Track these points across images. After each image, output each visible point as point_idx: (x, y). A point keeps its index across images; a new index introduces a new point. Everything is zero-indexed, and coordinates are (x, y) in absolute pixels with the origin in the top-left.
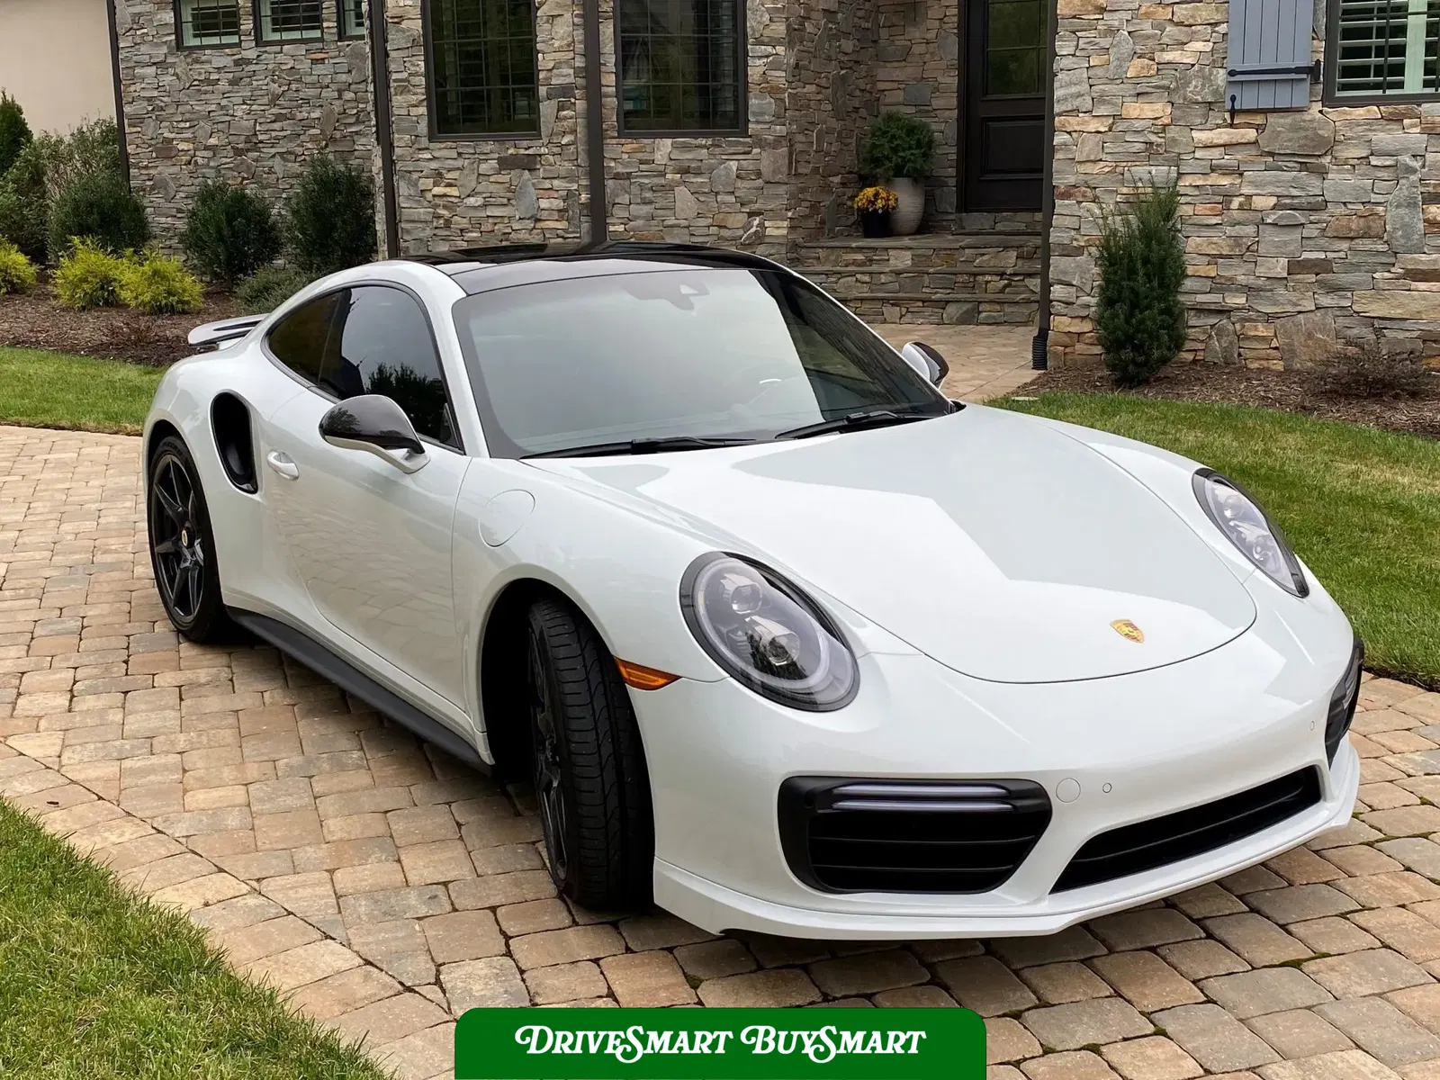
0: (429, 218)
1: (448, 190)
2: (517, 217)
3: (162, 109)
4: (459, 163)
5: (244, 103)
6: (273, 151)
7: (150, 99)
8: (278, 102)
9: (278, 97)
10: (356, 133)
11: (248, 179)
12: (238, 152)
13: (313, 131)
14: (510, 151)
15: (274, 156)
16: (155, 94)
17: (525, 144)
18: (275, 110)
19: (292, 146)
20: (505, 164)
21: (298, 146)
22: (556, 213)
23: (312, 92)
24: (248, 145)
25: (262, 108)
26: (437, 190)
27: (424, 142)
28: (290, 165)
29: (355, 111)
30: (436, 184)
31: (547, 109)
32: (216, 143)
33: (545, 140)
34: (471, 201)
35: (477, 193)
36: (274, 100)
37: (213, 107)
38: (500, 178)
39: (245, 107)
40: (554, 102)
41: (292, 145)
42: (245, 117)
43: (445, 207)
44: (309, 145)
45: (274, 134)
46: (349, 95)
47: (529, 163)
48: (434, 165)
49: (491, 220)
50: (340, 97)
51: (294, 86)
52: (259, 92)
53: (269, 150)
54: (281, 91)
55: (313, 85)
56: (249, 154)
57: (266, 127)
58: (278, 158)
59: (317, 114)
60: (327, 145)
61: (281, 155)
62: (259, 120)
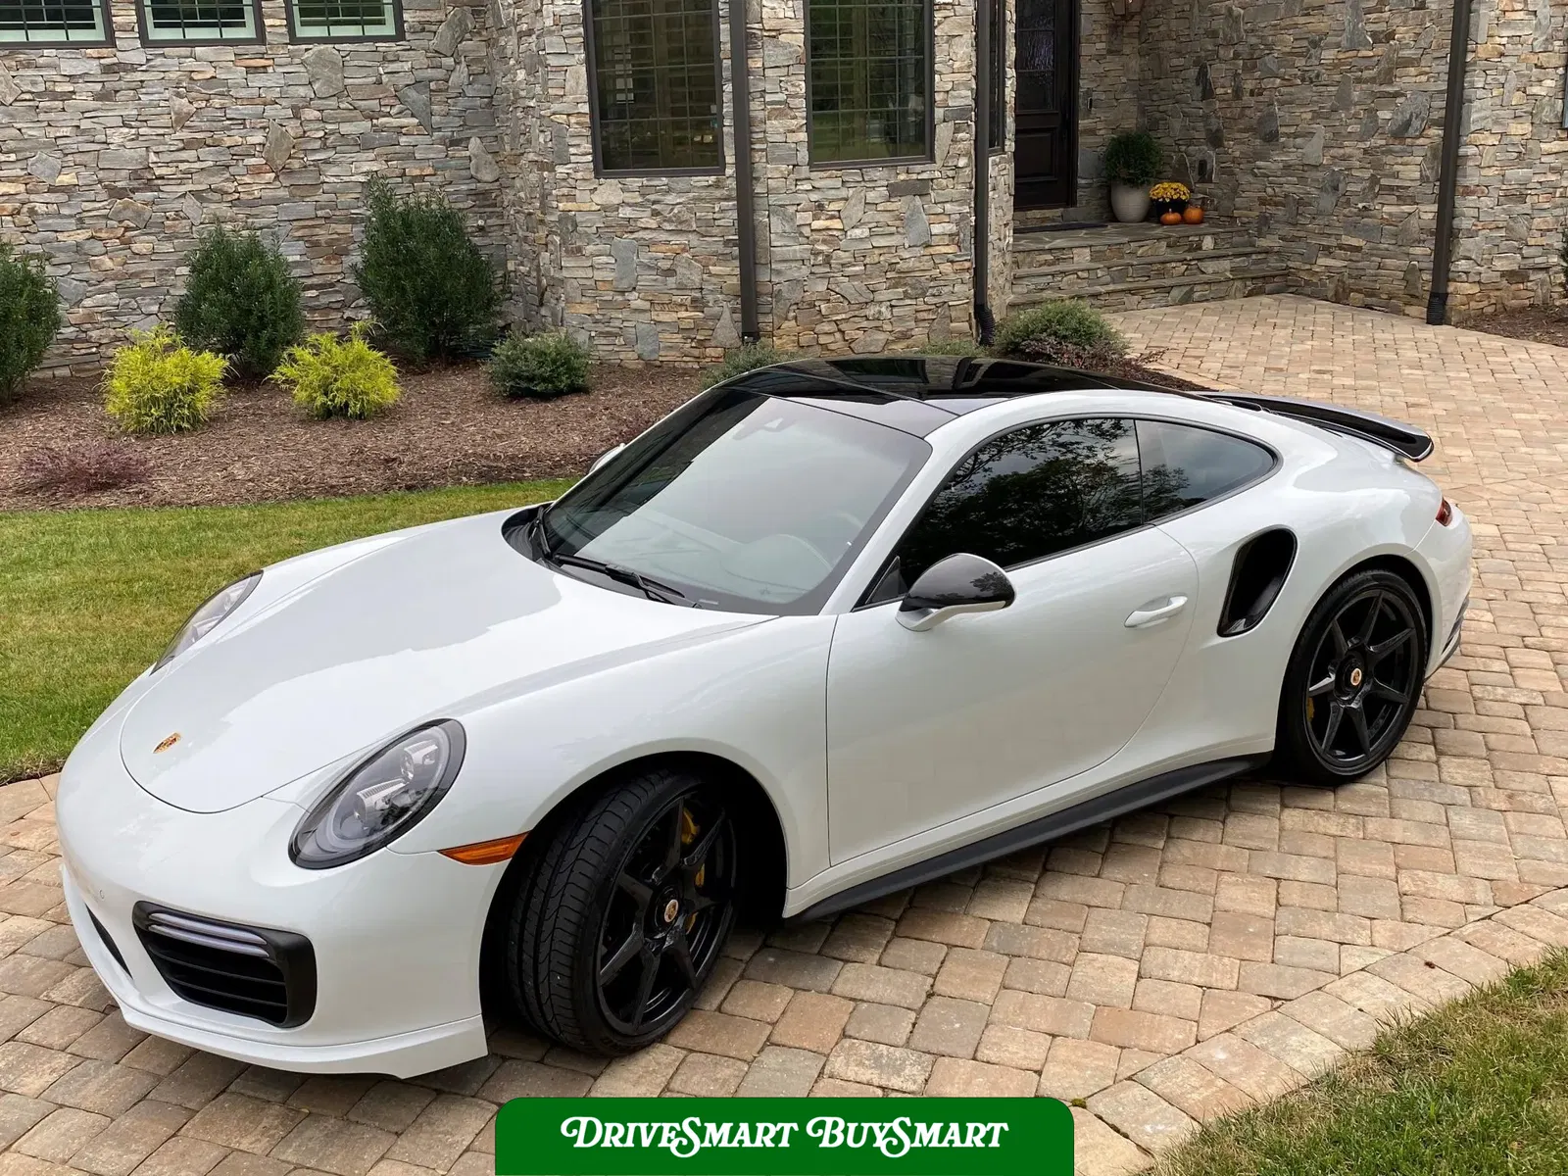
0: (806, 255)
1: (828, 223)
2: (907, 246)
4: (844, 193)
5: (125, 125)
6: (183, 189)
8: (188, 123)
9: (190, 116)
10: (326, 161)
11: (137, 228)
12: (115, 193)
13: (254, 161)
14: (902, 177)
15: (184, 196)
17: (919, 168)
18: (185, 134)
19: (217, 181)
20: (895, 191)
21: (227, 180)
22: (946, 237)
23: (247, 110)
24: (135, 184)
25: (161, 131)
26: (816, 224)
27: (805, 171)
28: (213, 206)
29: (321, 134)
30: (816, 218)
31: (943, 132)
32: (75, 181)
33: (939, 163)
34: (857, 233)
35: (864, 224)
36: (181, 121)
37: (64, 132)
38: (890, 206)
39: (126, 130)
40: (951, 124)
41: (217, 179)
42: (129, 144)
43: (825, 242)
44: (247, 179)
45: (183, 166)
46: (310, 114)
47: (921, 189)
48: (814, 197)
49: (877, 251)
50: (296, 117)
51: (217, 102)
52: (153, 111)
53: (175, 188)
54: (192, 108)
55: (251, 101)
56: (138, 195)
57: (167, 158)
58: (191, 200)
59: (258, 138)
60: (277, 178)
61: (197, 195)
62: (154, 148)
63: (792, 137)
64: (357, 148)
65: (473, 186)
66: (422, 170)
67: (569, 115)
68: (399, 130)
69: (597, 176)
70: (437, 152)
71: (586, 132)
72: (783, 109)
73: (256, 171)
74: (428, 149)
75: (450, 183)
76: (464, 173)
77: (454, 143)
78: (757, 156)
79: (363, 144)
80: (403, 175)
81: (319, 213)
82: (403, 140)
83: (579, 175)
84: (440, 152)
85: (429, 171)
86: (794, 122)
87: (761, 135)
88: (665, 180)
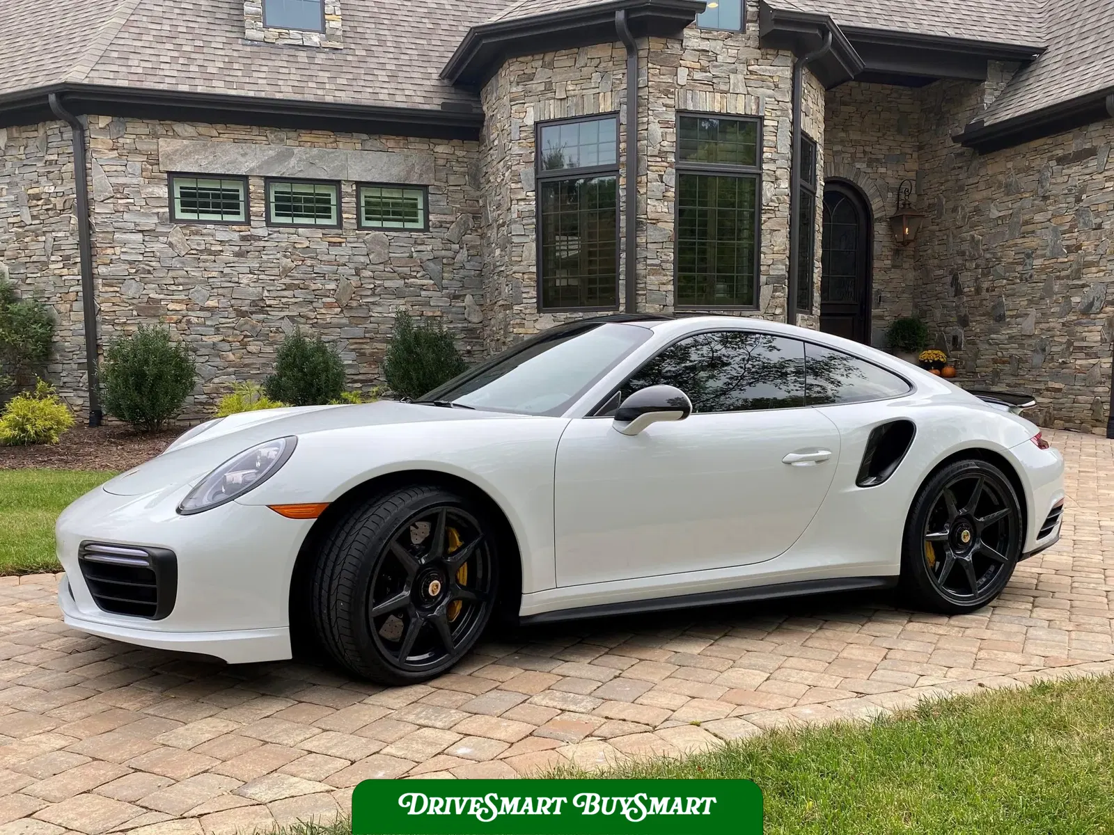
3: (149, 272)
5: (251, 273)
6: (282, 314)
7: (130, 263)
8: (289, 274)
9: (291, 270)
10: (373, 303)
11: (252, 336)
12: (241, 314)
13: (328, 300)
15: (283, 318)
16: (141, 258)
17: (748, 313)
18: (288, 281)
19: (304, 310)
21: (310, 311)
23: (326, 268)
24: (253, 309)
25: (273, 278)
27: (671, 309)
28: (300, 326)
29: (372, 286)
31: (766, 291)
32: (217, 305)
33: (762, 311)
36: (286, 272)
37: (214, 274)
39: (251, 276)
40: (771, 286)
41: (303, 310)
42: (252, 285)
44: (323, 311)
45: (284, 300)
46: (367, 273)
50: (357, 274)
51: (309, 262)
52: (269, 265)
53: (277, 313)
54: (293, 265)
55: (329, 263)
56: (254, 316)
57: (274, 294)
58: (287, 320)
59: (332, 286)
60: (342, 311)
61: (291, 318)
62: (268, 288)
63: (664, 288)
64: (394, 297)
65: (466, 325)
66: (434, 312)
67: (523, 273)
68: (422, 287)
69: (539, 312)
70: (444, 302)
71: (533, 283)
72: (657, 270)
73: (329, 306)
74: (438, 300)
75: (451, 322)
76: (460, 316)
77: (456, 297)
78: (640, 299)
79: (397, 294)
80: (422, 315)
81: (367, 335)
82: (423, 293)
83: (528, 311)
84: (446, 302)
85: (439, 313)
86: (666, 278)
87: (642, 286)
88: (581, 314)
